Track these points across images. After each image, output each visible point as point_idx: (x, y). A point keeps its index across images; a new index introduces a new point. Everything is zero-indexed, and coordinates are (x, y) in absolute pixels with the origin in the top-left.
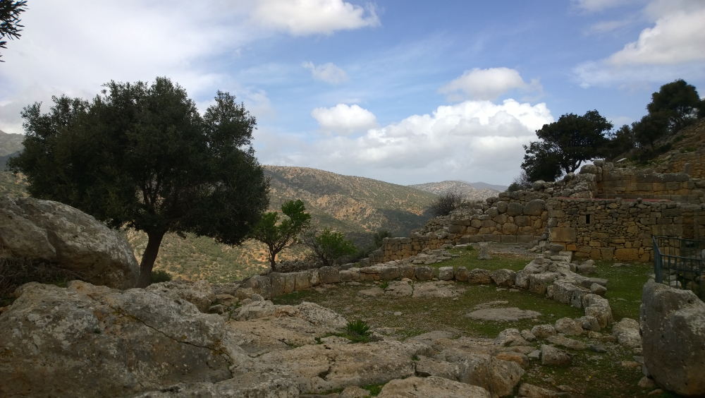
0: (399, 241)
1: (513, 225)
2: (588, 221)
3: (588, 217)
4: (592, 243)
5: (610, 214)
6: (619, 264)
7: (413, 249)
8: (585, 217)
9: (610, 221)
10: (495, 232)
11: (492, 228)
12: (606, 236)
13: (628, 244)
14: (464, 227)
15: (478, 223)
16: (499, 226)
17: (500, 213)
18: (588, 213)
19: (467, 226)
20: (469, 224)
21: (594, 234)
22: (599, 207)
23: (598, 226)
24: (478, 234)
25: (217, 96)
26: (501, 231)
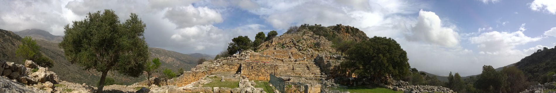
0: (189, 72)
1: (228, 68)
2: (252, 68)
3: (252, 67)
4: (253, 75)
5: (258, 66)
6: (260, 82)
8: (251, 67)
9: (258, 68)
10: (222, 71)
11: (221, 70)
12: (257, 73)
13: (262, 75)
14: (212, 69)
15: (217, 68)
16: (223, 69)
17: (223, 65)
18: (252, 66)
19: (213, 69)
20: (213, 68)
21: (254, 72)
22: (255, 64)
23: (255, 70)
24: (217, 72)
25: (131, 15)
26: (224, 70)
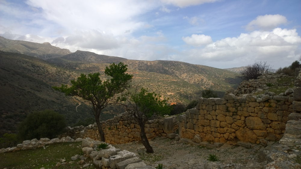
0: (214, 101)
7: (227, 110)
